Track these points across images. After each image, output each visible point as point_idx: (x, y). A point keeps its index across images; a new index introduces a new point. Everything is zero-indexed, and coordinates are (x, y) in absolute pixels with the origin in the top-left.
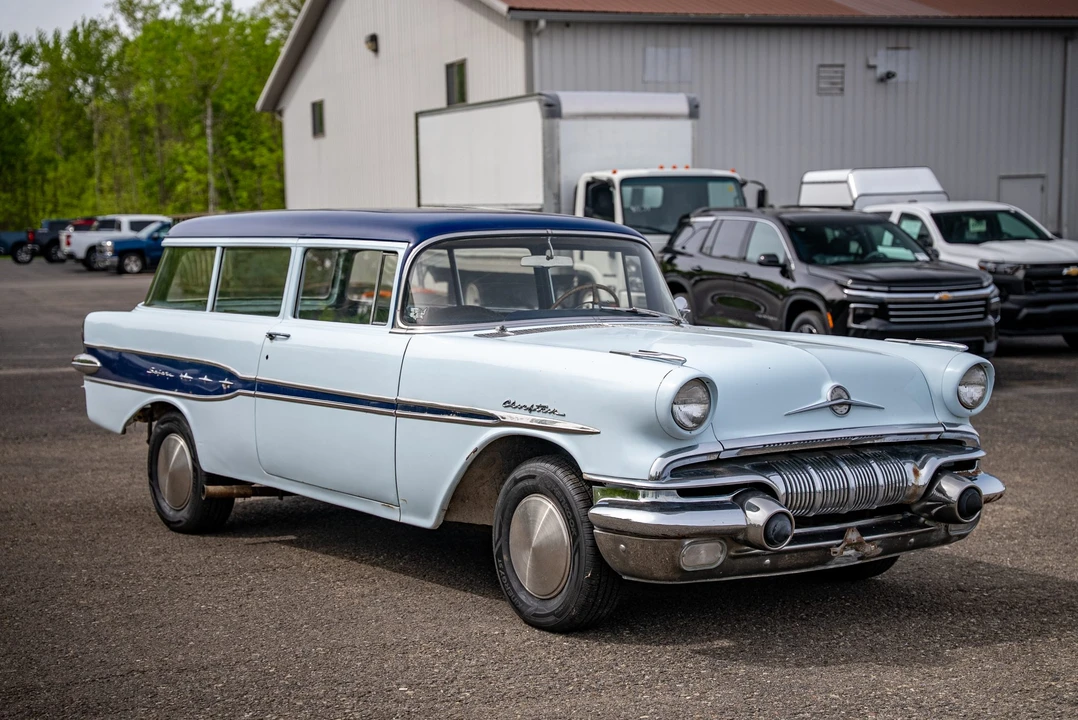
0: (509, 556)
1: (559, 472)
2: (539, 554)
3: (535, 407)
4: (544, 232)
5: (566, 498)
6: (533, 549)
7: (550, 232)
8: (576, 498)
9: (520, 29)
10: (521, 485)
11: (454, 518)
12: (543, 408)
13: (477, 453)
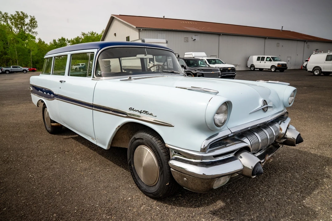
0: (134, 165)
1: (154, 138)
2: (146, 169)
3: (142, 111)
4: (144, 47)
5: (157, 151)
6: (143, 167)
7: (146, 47)
8: (162, 151)
9: (138, 31)
10: (137, 141)
11: (114, 146)
12: (146, 112)
13: (119, 127)
